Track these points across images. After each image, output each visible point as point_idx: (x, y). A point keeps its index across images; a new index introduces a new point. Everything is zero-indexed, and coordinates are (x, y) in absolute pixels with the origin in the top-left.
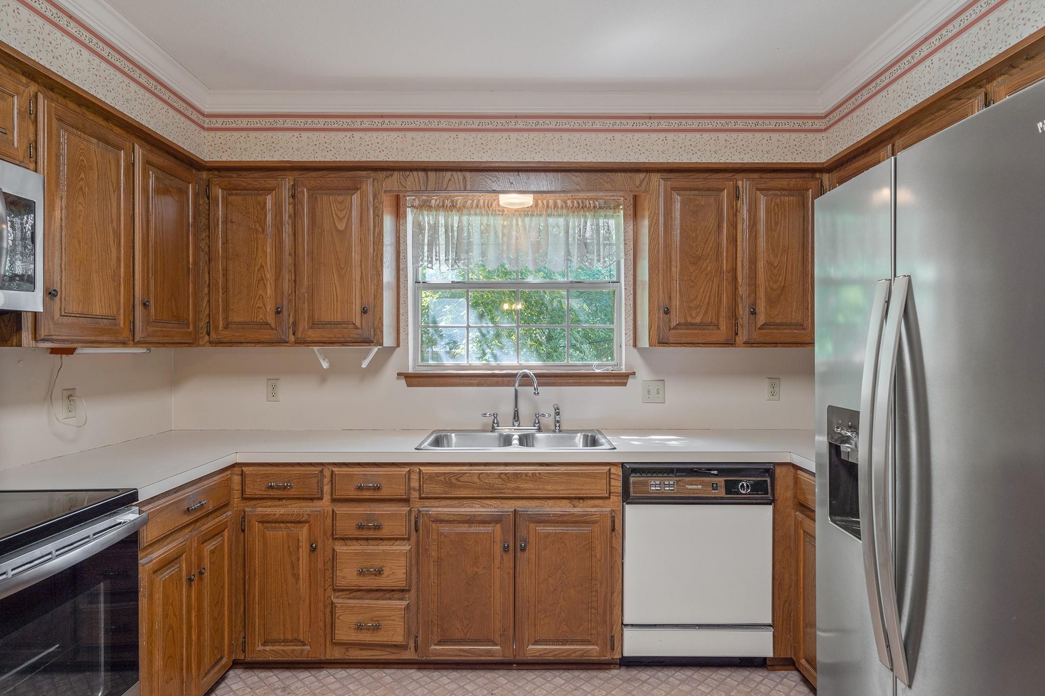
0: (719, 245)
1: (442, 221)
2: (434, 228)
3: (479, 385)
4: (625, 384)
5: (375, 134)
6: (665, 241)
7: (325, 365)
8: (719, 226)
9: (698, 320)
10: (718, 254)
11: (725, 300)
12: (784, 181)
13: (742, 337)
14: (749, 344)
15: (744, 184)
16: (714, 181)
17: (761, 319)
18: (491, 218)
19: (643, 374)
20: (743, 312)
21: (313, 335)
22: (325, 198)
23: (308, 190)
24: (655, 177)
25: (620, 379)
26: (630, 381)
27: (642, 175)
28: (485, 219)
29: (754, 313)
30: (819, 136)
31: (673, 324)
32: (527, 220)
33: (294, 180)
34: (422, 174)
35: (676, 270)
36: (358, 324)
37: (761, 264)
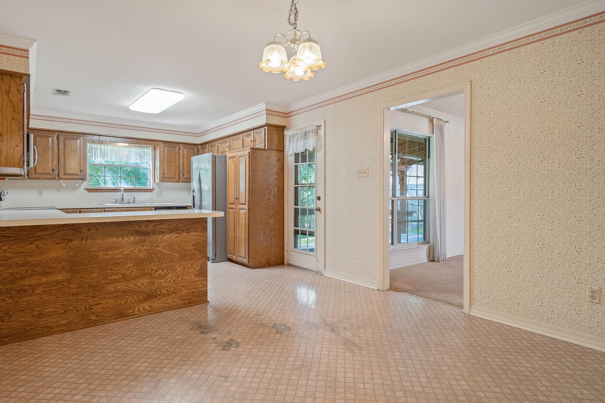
0: (176, 159)
1: (99, 147)
2: (96, 149)
3: (111, 192)
4: (152, 192)
5: (85, 125)
6: (163, 158)
7: (64, 185)
8: (176, 155)
9: (171, 176)
10: (176, 161)
11: (177, 172)
12: (190, 146)
13: (181, 180)
14: (183, 182)
15: (181, 146)
16: (174, 145)
17: (185, 177)
18: (114, 147)
19: (157, 189)
20: (181, 175)
21: (65, 177)
22: (69, 140)
23: (63, 138)
24: (161, 143)
25: (151, 190)
26: (153, 191)
27: (158, 142)
28: (112, 147)
29: (184, 175)
30: (197, 137)
31: (165, 177)
32: (124, 148)
33: (58, 135)
34: (99, 136)
35: (166, 165)
36: (79, 175)
37: (185, 164)
